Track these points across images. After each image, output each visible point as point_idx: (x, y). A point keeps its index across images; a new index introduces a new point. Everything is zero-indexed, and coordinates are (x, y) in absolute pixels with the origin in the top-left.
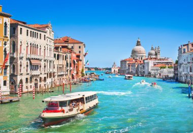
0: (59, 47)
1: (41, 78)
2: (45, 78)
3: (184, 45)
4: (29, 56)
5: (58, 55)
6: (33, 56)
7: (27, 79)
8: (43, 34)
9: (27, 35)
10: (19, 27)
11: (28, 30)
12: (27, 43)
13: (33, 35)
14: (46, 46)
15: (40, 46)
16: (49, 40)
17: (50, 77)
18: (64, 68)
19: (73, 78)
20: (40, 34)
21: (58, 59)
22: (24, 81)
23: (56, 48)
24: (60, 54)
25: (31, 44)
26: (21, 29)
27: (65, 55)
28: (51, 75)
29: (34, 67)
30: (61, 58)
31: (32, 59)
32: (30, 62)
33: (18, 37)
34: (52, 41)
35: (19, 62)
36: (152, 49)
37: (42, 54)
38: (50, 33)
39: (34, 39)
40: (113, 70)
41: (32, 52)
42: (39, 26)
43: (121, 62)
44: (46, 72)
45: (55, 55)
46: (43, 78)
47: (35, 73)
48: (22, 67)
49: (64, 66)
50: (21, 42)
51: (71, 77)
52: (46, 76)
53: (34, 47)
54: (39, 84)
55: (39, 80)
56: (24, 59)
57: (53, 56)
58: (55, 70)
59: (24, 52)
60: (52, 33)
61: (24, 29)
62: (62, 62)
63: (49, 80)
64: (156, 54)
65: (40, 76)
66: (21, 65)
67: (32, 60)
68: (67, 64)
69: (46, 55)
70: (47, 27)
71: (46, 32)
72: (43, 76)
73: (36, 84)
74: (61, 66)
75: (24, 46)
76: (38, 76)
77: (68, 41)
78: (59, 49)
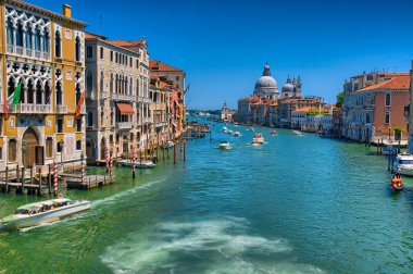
0: (156, 80)
1: (132, 134)
2: (138, 134)
3: (355, 78)
4: (114, 97)
5: (156, 94)
6: (121, 97)
7: (111, 137)
8: (134, 59)
9: (112, 60)
10: (99, 47)
11: (111, 53)
12: (112, 75)
13: (120, 60)
14: (140, 80)
15: (131, 79)
16: (143, 68)
17: (145, 132)
18: (163, 116)
19: (174, 131)
20: (131, 59)
21: (155, 100)
22: (108, 141)
23: (153, 82)
24: (157, 91)
25: (117, 76)
26: (102, 49)
27: (164, 93)
28: (146, 128)
29: (121, 117)
30: (159, 101)
31: (120, 102)
32: (117, 107)
33: (98, 63)
34: (148, 71)
35: (99, 108)
36: (289, 81)
37: (134, 93)
38: (144, 58)
39: (122, 67)
40: (223, 116)
41: (120, 91)
42: (127, 44)
43: (239, 102)
44: (140, 124)
45: (151, 94)
46: (135, 134)
47: (123, 126)
48: (105, 116)
49: (163, 113)
50: (102, 73)
51: (171, 130)
52: (139, 130)
53: (121, 83)
54: (129, 144)
55: (129, 137)
56: (107, 103)
57: (148, 95)
58: (151, 120)
59: (106, 89)
60: (147, 56)
61: (107, 51)
62: (160, 105)
63: (143, 138)
65: (131, 131)
66: (102, 114)
67: (119, 105)
68: (167, 108)
69: (140, 95)
70: (139, 46)
71: (138, 55)
72: (135, 131)
73: (125, 145)
74: (160, 113)
75: (107, 80)
76: (128, 130)
77: (158, 68)
78: (157, 84)
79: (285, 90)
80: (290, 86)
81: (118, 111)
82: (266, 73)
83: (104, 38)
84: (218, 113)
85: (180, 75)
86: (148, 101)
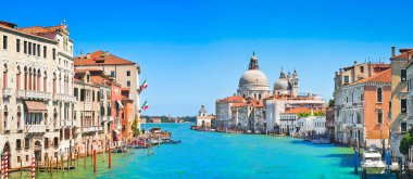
0: (84, 74)
1: (47, 139)
2: (56, 139)
3: (346, 70)
4: (22, 94)
5: (83, 91)
6: (31, 95)
7: (18, 141)
8: (50, 47)
9: (18, 50)
10: (1, 35)
11: (18, 40)
12: (18, 68)
13: (30, 50)
14: (58, 73)
15: (45, 73)
16: (63, 58)
17: (67, 137)
18: (96, 119)
19: (115, 138)
20: (45, 47)
21: (82, 99)
22: (13, 147)
24: (86, 87)
25: (25, 69)
26: (5, 37)
27: (96, 90)
28: (68, 133)
29: (34, 117)
30: (88, 98)
31: (29, 100)
32: (25, 105)
33: (2, 54)
34: (70, 62)
35: (2, 107)
36: (282, 76)
37: (50, 89)
38: (64, 45)
39: (33, 58)
40: (199, 123)
41: (29, 86)
42: (42, 31)
43: (217, 103)
44: (58, 127)
45: (76, 90)
46: (52, 140)
47: (34, 129)
48: (9, 117)
49: (96, 115)
50: (5, 65)
51: (110, 137)
52: (58, 135)
53: (32, 74)
54: (43, 151)
55: (43, 143)
56: (13, 100)
57: (71, 92)
58: (77, 123)
59: (11, 84)
60: (70, 44)
61: (12, 40)
62: (90, 105)
63: (64, 144)
64: (290, 88)
65: (46, 136)
66: (6, 114)
67: (27, 103)
68: (102, 109)
69: (58, 91)
71: (56, 43)
72: (51, 136)
73: (37, 153)
74: (90, 114)
75: (12, 74)
76: (41, 135)
77: (103, 61)
78: (85, 79)
79: (278, 87)
80: (284, 83)
81: (26, 109)
82: (253, 65)
83: (12, 26)
85: (132, 69)
86: (73, 99)
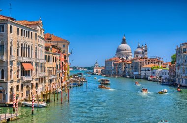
1: (32, 84)
2: (37, 83)
4: (20, 59)
5: (49, 56)
6: (25, 59)
7: (18, 86)
8: (34, 33)
9: (18, 34)
10: (9, 25)
11: (18, 29)
12: (18, 44)
13: (24, 33)
14: (38, 47)
15: (32, 47)
17: (42, 83)
18: (54, 71)
19: (62, 81)
20: (32, 33)
21: (48, 61)
22: (15, 89)
23: (47, 49)
25: (22, 45)
26: (11, 27)
27: (54, 56)
28: (42, 80)
29: (25, 73)
30: (51, 60)
31: (24, 62)
32: (21, 65)
33: (8, 36)
34: (43, 41)
35: (9, 67)
36: (139, 47)
37: (34, 56)
38: (41, 32)
39: (26, 39)
40: (95, 71)
42: (28, 23)
44: (38, 77)
45: (46, 56)
46: (35, 84)
47: (26, 79)
48: (13, 72)
49: (54, 69)
50: (11, 43)
51: (60, 81)
52: (38, 81)
53: (25, 50)
54: (30, 91)
55: (30, 86)
56: (15, 63)
57: (43, 58)
58: (46, 74)
59: (14, 53)
61: (15, 28)
62: (52, 64)
63: (40, 86)
64: (143, 53)
65: (32, 82)
66: (11, 70)
67: (23, 64)
69: (38, 57)
70: (37, 24)
71: (37, 31)
72: (34, 82)
73: (27, 92)
74: (51, 69)
75: (15, 48)
76: (29, 82)
77: (51, 39)
78: (50, 50)
79: (137, 53)
80: (140, 50)
81: (23, 69)
82: (124, 41)
83: (13, 19)
84: (92, 68)
85: (66, 44)
86: (44, 61)
